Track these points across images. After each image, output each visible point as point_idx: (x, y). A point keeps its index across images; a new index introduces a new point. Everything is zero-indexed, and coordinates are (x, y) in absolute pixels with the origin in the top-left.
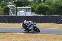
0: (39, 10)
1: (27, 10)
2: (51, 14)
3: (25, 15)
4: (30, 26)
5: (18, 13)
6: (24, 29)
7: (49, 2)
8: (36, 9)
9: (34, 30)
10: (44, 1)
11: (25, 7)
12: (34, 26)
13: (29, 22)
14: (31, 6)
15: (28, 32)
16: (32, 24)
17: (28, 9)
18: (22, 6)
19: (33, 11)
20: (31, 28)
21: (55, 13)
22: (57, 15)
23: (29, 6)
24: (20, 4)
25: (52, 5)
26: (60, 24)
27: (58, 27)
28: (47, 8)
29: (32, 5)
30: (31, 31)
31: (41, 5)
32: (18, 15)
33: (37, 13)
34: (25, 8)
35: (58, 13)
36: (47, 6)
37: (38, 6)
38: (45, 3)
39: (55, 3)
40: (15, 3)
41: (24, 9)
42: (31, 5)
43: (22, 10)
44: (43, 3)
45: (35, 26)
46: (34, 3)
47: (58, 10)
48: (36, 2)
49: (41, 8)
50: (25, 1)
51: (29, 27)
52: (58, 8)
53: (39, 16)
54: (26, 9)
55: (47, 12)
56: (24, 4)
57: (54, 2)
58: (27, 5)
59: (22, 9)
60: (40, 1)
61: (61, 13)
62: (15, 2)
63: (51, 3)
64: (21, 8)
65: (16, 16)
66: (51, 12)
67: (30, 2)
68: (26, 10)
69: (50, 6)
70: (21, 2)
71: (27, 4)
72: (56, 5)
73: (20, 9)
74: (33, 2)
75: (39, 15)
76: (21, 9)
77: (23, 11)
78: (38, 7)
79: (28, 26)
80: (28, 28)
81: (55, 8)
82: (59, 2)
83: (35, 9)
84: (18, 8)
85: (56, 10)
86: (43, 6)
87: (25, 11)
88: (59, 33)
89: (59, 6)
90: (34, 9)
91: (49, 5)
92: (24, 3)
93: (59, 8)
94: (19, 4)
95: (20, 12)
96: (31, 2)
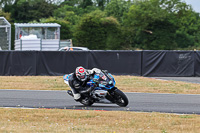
0: (83, 32)
1: (46, 31)
2: (122, 44)
3: (39, 49)
4: (96, 86)
5: (17, 42)
6: (77, 96)
7: (117, 7)
8: (75, 29)
9: (107, 97)
10: (101, 4)
11: (39, 21)
12: (108, 85)
13: (91, 72)
14: (59, 20)
15: (90, 105)
16: (101, 80)
17: (50, 28)
18: (30, 19)
19: (65, 34)
20: (98, 92)
21: (136, 42)
22: (141, 48)
23: (52, 19)
24: (23, 14)
25: (126, 17)
26: (153, 79)
27: (146, 89)
28: (109, 26)
29: (63, 17)
30: (98, 101)
31: (90, 15)
32: (17, 48)
33: (78, 42)
34: (39, 25)
35: (145, 40)
36: (112, 19)
37: (81, 20)
38: (102, 9)
39: (137, 8)
40: (7, 9)
41: (36, 28)
42: (58, 16)
43: (31, 31)
44: (98, 11)
45: (112, 85)
46: (68, 10)
47: (144, 34)
48: (76, 5)
49: (92, 27)
50: (39, 3)
51: (93, 89)
52: (147, 24)
53: (85, 52)
54: (43, 28)
55: (109, 39)
56: (37, 12)
57: (132, 7)
58: (47, 17)
59: (29, 28)
60: (87, 4)
61: (154, 43)
62: (6, 6)
63: (124, 10)
64: (25, 25)
65: (9, 52)
66: (123, 40)
67: (55, 7)
68: (43, 33)
69: (119, 20)
70: (26, 7)
71: (47, 12)
72: (138, 15)
73: (24, 28)
74: (66, 6)
75: (85, 49)
76: (28, 31)
77: (33, 37)
78: (81, 23)
79: (89, 86)
80: (88, 93)
81: (136, 25)
82: (149, 6)
83: (71, 30)
84: (17, 25)
85: (138, 33)
86: (98, 19)
87: (41, 35)
88: (149, 109)
89: (149, 18)
90: (68, 29)
91: (115, 17)
92: (36, 9)
93: (150, 25)
94: (20, 13)
95: (23, 38)
96: (59, 7)
